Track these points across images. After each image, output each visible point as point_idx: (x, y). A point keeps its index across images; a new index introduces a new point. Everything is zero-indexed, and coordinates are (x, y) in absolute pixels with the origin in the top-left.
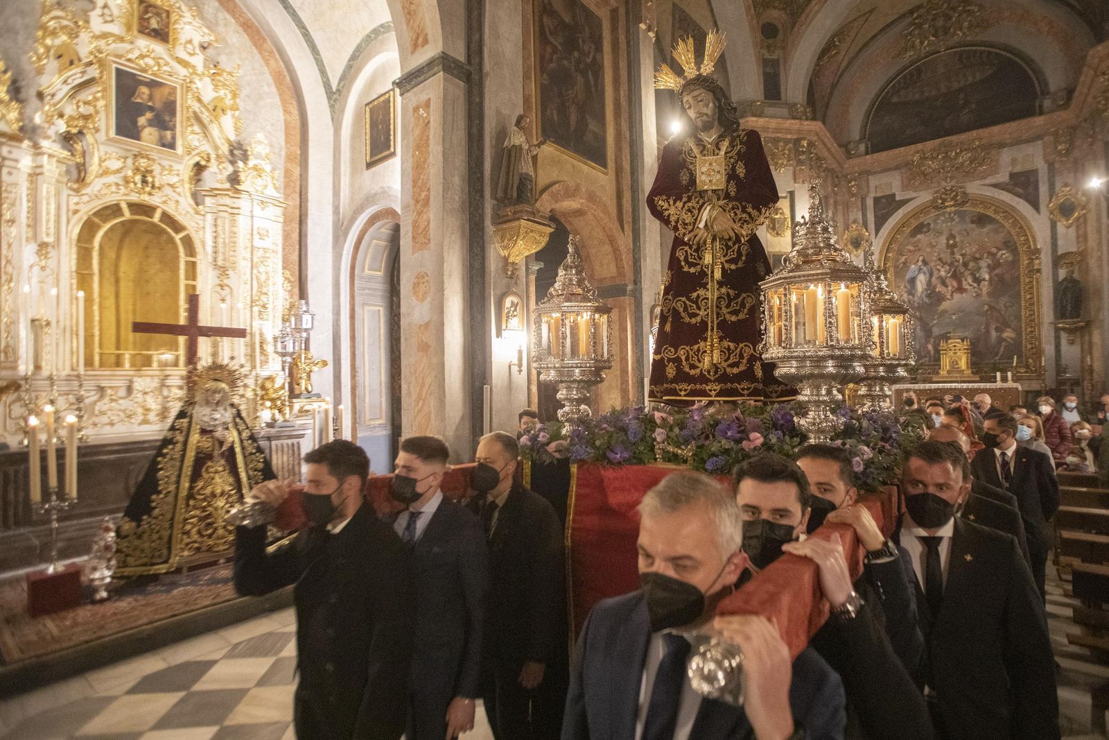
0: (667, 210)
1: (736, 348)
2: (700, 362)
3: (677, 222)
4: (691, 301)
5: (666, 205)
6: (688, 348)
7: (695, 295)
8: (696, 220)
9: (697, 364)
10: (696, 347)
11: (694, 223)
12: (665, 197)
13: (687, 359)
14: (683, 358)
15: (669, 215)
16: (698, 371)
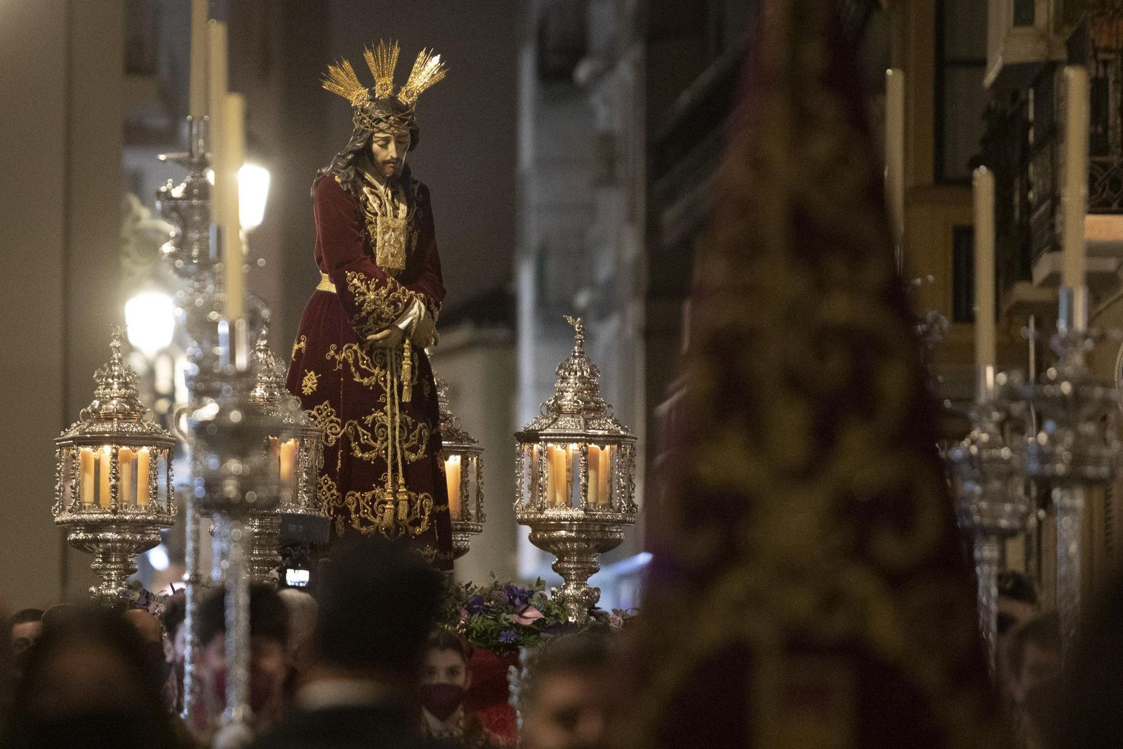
0: (363, 294)
1: (417, 499)
2: (375, 516)
3: (369, 314)
4: (365, 427)
5: (363, 288)
6: (358, 495)
7: (370, 418)
8: (397, 317)
9: (371, 518)
10: (368, 495)
11: (393, 320)
12: (363, 277)
13: (357, 510)
14: (352, 508)
15: (364, 301)
16: (372, 528)
